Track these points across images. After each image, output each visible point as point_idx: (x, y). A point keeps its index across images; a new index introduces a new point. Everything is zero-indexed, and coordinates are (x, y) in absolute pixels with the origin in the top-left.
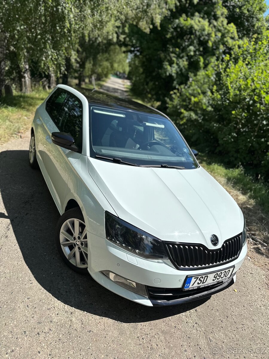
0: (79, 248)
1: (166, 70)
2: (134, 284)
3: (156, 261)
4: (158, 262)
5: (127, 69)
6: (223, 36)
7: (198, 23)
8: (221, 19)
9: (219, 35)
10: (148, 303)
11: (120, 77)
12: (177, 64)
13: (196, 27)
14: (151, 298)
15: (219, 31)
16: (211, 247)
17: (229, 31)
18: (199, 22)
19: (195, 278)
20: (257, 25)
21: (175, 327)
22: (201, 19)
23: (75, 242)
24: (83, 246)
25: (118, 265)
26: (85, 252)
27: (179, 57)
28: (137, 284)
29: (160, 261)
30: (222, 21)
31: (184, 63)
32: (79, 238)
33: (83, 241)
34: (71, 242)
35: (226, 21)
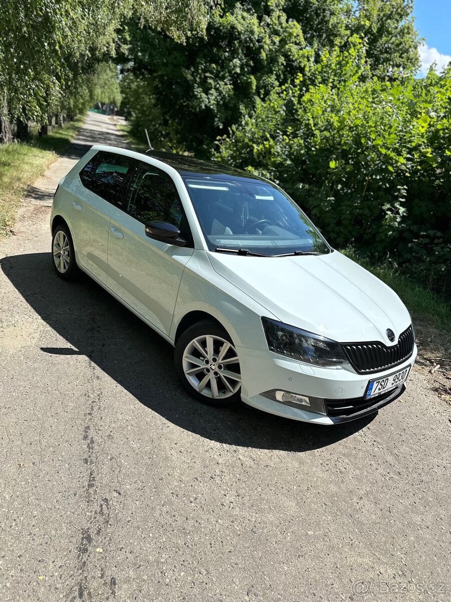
0: (216, 373)
1: (199, 100)
2: (307, 399)
3: (335, 367)
4: (337, 369)
5: (119, 98)
6: (283, 42)
7: (242, 21)
8: (277, 13)
9: (277, 39)
10: (327, 421)
11: (104, 112)
12: (217, 89)
13: (240, 28)
14: (330, 414)
15: (276, 33)
16: (389, 344)
17: (291, 34)
18: (243, 18)
19: (377, 383)
20: (331, 22)
21: (355, 448)
22: (245, 14)
23: (208, 366)
24: (222, 369)
25: (290, 379)
26: (227, 376)
27: (218, 77)
28: (310, 398)
29: (339, 367)
30: (279, 17)
31: (226, 87)
32: (214, 360)
33: (221, 363)
34: (202, 367)
35: (284, 17)
